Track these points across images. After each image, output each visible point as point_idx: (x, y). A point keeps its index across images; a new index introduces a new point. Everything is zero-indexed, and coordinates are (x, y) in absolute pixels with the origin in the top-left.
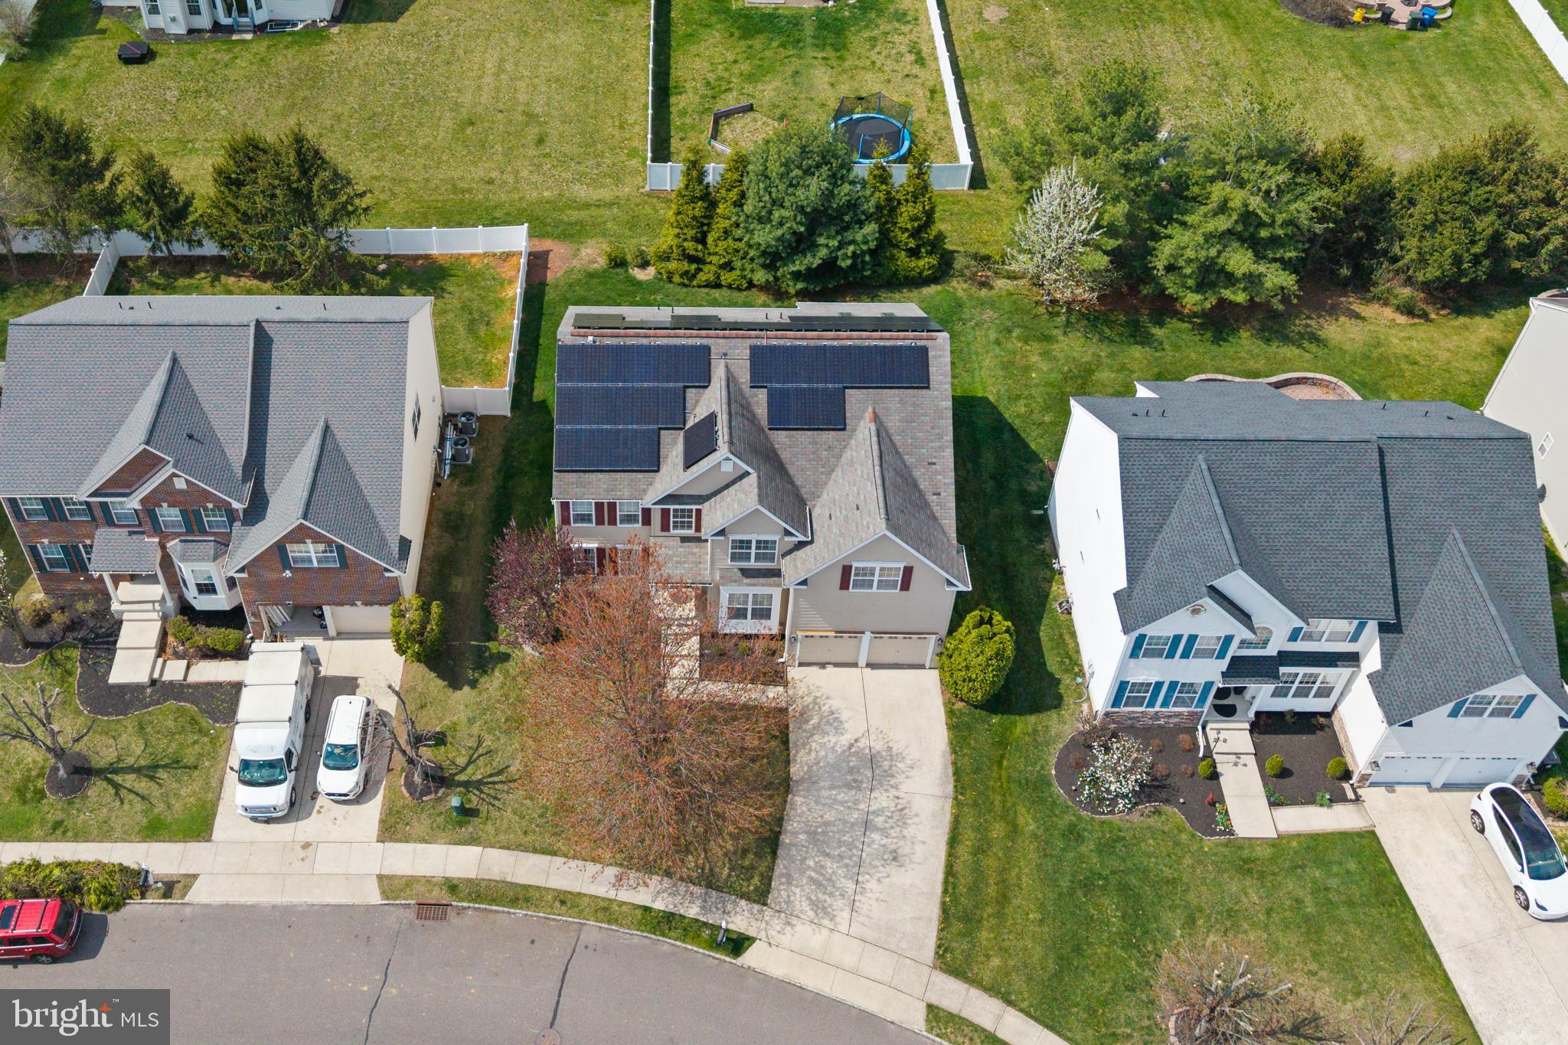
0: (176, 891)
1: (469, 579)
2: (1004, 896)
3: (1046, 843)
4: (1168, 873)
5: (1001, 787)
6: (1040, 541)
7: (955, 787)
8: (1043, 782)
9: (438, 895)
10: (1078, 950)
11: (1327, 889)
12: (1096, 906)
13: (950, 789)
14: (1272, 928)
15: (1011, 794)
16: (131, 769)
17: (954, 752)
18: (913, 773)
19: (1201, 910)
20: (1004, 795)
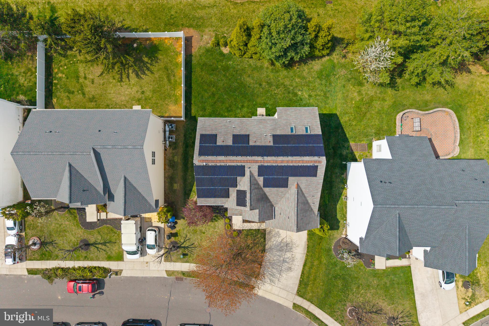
0: (119, 273)
1: (179, 184)
2: (315, 279)
3: (327, 266)
4: (356, 275)
5: (319, 251)
6: (343, 174)
7: (307, 251)
8: (329, 250)
9: (180, 276)
10: (330, 292)
11: (394, 280)
12: (336, 282)
13: (306, 252)
14: (377, 289)
15: (321, 253)
16: (100, 244)
17: (308, 242)
18: (297, 248)
19: (361, 285)
20: (319, 253)
